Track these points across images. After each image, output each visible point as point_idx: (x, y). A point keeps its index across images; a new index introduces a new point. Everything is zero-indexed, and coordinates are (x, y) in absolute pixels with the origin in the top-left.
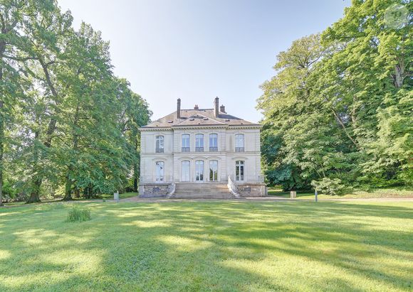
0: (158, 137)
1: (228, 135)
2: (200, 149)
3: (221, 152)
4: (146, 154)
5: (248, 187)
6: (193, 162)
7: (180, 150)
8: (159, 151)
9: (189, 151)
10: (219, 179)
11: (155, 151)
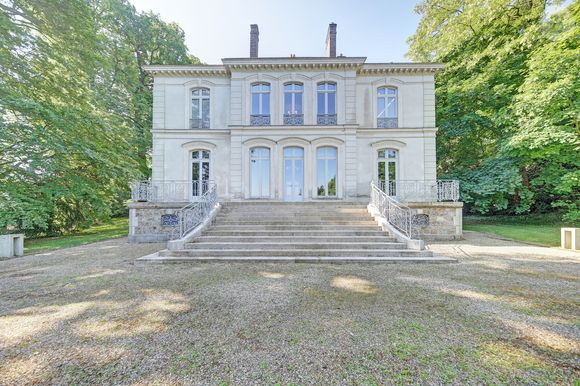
0: (193, 91)
1: (361, 89)
2: (294, 120)
3: (344, 127)
4: (166, 131)
5: (420, 211)
6: (277, 151)
7: (247, 122)
8: (199, 124)
9: (268, 124)
10: (340, 193)
11: (187, 125)
